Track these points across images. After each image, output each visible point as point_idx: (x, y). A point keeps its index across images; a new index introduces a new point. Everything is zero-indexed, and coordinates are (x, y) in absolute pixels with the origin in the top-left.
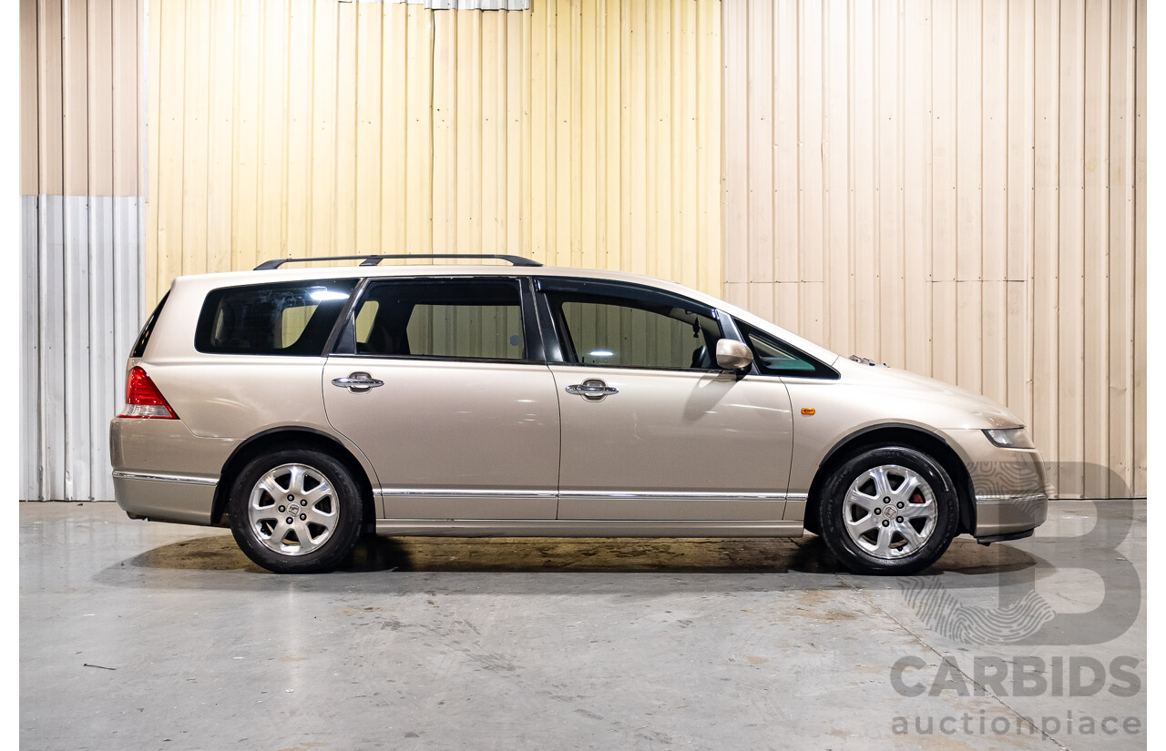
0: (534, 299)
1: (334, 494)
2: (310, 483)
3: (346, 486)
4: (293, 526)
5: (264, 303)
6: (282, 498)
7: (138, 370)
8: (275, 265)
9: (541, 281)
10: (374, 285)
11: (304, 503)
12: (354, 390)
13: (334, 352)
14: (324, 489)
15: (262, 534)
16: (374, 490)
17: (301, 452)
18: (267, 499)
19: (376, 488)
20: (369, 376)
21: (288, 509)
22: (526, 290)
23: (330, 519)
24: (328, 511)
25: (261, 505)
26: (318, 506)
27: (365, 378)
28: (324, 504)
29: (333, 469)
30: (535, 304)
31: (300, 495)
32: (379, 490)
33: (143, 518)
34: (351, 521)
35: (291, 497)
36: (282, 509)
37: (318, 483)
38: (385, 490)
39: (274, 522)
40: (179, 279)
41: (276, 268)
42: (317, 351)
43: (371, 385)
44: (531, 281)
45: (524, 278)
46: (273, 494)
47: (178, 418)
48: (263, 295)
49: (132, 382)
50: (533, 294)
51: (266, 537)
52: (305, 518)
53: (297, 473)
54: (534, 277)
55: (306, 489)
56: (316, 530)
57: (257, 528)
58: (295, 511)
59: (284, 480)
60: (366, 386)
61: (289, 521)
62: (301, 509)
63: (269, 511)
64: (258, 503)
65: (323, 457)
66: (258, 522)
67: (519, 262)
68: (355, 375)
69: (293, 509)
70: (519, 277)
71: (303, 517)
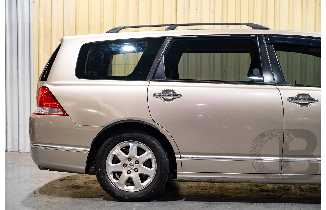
0: (266, 48)
1: (154, 158)
2: (140, 151)
3: (160, 153)
4: (131, 175)
5: (113, 51)
6: (125, 159)
7: (44, 88)
8: (118, 30)
9: (270, 38)
10: (175, 41)
11: (137, 162)
12: (165, 100)
13: (153, 78)
14: (148, 155)
15: (113, 179)
16: (176, 156)
17: (135, 134)
18: (116, 160)
19: (178, 154)
20: (174, 92)
21: (128, 166)
22: (261, 43)
23: (151, 172)
24: (151, 167)
25: (113, 163)
26: (144, 164)
27: (172, 93)
28: (148, 163)
29: (153, 144)
30: (267, 50)
31: (135, 158)
32: (179, 156)
33: (47, 169)
34: (163, 173)
35: (130, 159)
36: (125, 166)
37: (144, 152)
38: (182, 156)
39: (120, 173)
40: (65, 38)
41: (118, 32)
42: (143, 78)
43: (175, 97)
44: (264, 38)
45: (260, 36)
46: (120, 157)
47: (67, 115)
48: (113, 47)
49: (41, 95)
50: (266, 45)
51: (116, 181)
52: (137, 171)
53: (133, 146)
54: (265, 35)
55: (138, 155)
56: (143, 178)
57: (111, 176)
58: (132, 167)
59: (126, 150)
60: (172, 98)
61: (129, 172)
62: (136, 166)
63: (117, 167)
64: (111, 162)
65: (148, 137)
66: (111, 173)
67: (255, 27)
68: (166, 91)
69: (131, 165)
70: (257, 35)
71: (136, 170)
